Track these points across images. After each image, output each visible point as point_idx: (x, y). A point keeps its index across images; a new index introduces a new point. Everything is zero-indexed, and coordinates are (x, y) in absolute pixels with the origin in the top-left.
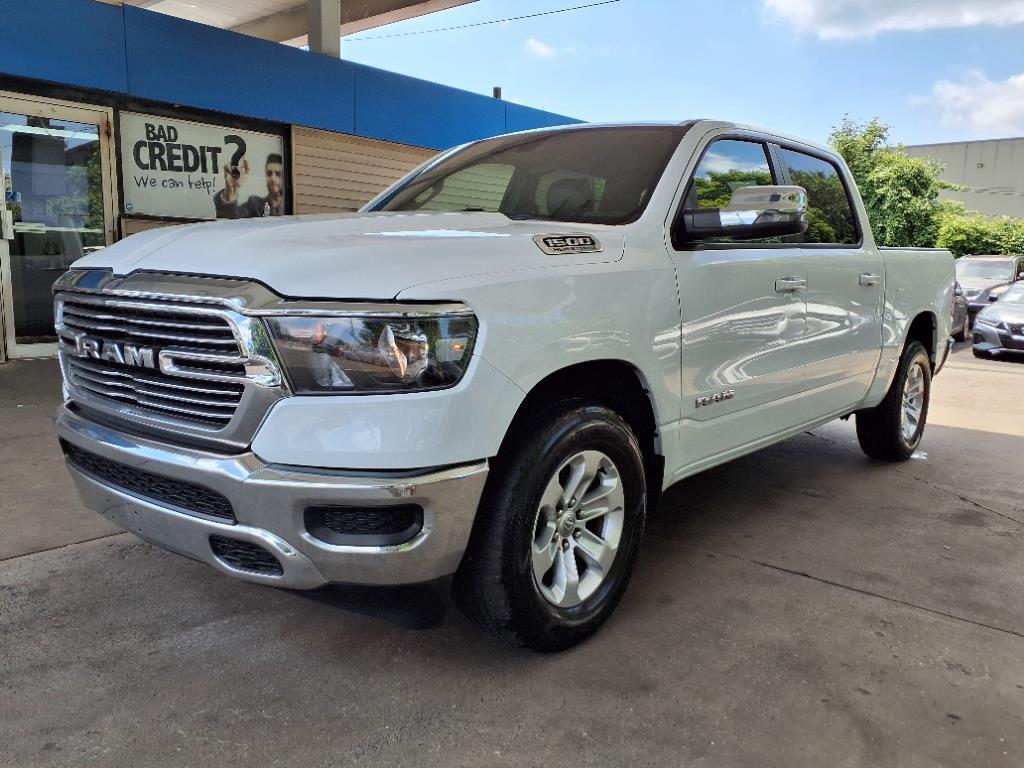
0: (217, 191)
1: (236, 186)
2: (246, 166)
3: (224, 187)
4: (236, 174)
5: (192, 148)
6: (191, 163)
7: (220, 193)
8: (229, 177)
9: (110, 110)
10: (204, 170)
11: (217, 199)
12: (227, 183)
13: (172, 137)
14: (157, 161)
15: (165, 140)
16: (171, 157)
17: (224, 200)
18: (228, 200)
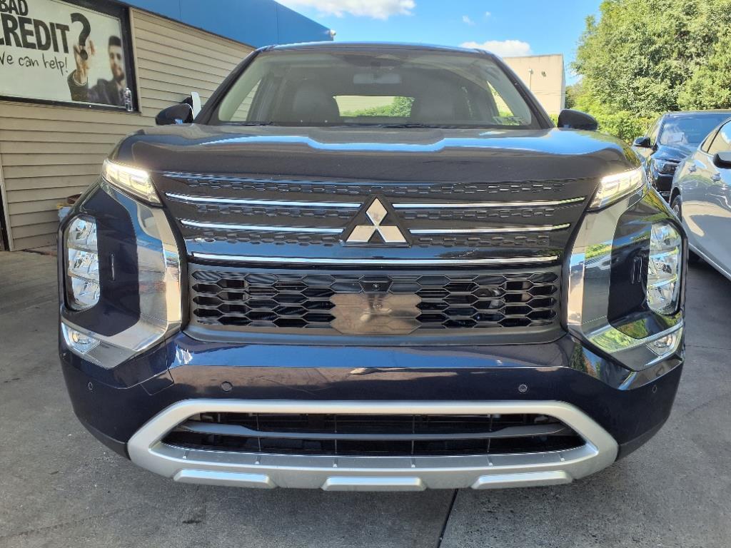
0: (70, 72)
1: (85, 67)
2: (92, 48)
3: (76, 68)
4: (83, 54)
5: (43, 24)
6: (44, 40)
7: (72, 74)
8: (79, 57)
10: (56, 49)
11: (70, 80)
12: (77, 65)
13: (23, 10)
14: (11, 35)
15: (17, 13)
16: (26, 33)
17: (77, 82)
18: (80, 82)
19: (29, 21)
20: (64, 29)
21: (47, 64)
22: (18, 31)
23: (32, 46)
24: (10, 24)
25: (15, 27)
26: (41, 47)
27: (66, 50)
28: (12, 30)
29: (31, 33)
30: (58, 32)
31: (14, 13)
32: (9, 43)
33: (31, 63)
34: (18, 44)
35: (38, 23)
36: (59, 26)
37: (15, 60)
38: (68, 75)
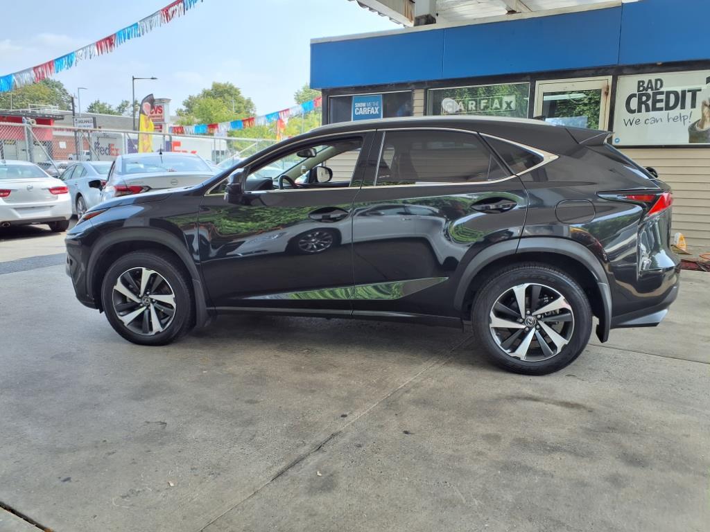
0: (693, 122)
3: (700, 118)
5: (676, 93)
6: (672, 103)
7: (695, 123)
9: (610, 78)
10: (683, 107)
11: (692, 128)
12: (703, 114)
13: (658, 86)
14: (643, 106)
15: (652, 90)
16: (655, 102)
17: (698, 129)
18: (702, 128)
19: (662, 93)
20: (696, 91)
21: (671, 120)
22: (650, 103)
23: (661, 109)
24: (644, 98)
25: (648, 99)
26: (668, 108)
27: (693, 106)
28: (645, 103)
29: (661, 101)
30: (689, 96)
31: (650, 91)
32: (640, 111)
33: (656, 121)
34: (648, 110)
35: (668, 93)
36: (691, 91)
37: (642, 121)
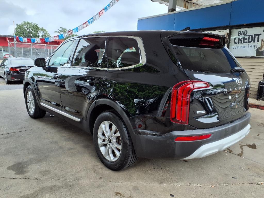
3: (260, 46)
5: (251, 36)
6: (250, 40)
7: (259, 48)
8: (263, 42)
9: (228, 30)
10: (254, 42)
11: (257, 50)
12: (262, 44)
13: (246, 33)
14: (240, 41)
15: (243, 35)
17: (260, 50)
19: (247, 36)
20: (259, 35)
21: (250, 47)
22: (242, 40)
23: (246, 42)
26: (249, 42)
27: (258, 41)
29: (246, 39)
30: (257, 37)
32: (239, 43)
33: (244, 47)
34: (241, 43)
35: (249, 36)
36: (257, 35)
37: (239, 47)
38: (256, 48)
